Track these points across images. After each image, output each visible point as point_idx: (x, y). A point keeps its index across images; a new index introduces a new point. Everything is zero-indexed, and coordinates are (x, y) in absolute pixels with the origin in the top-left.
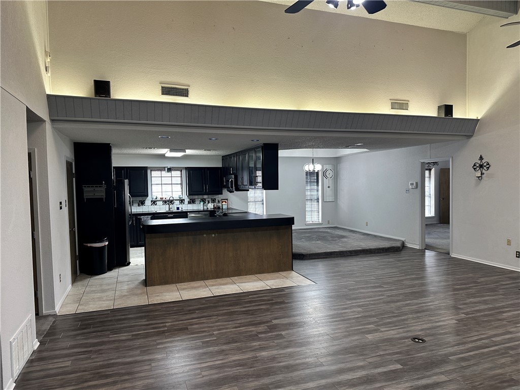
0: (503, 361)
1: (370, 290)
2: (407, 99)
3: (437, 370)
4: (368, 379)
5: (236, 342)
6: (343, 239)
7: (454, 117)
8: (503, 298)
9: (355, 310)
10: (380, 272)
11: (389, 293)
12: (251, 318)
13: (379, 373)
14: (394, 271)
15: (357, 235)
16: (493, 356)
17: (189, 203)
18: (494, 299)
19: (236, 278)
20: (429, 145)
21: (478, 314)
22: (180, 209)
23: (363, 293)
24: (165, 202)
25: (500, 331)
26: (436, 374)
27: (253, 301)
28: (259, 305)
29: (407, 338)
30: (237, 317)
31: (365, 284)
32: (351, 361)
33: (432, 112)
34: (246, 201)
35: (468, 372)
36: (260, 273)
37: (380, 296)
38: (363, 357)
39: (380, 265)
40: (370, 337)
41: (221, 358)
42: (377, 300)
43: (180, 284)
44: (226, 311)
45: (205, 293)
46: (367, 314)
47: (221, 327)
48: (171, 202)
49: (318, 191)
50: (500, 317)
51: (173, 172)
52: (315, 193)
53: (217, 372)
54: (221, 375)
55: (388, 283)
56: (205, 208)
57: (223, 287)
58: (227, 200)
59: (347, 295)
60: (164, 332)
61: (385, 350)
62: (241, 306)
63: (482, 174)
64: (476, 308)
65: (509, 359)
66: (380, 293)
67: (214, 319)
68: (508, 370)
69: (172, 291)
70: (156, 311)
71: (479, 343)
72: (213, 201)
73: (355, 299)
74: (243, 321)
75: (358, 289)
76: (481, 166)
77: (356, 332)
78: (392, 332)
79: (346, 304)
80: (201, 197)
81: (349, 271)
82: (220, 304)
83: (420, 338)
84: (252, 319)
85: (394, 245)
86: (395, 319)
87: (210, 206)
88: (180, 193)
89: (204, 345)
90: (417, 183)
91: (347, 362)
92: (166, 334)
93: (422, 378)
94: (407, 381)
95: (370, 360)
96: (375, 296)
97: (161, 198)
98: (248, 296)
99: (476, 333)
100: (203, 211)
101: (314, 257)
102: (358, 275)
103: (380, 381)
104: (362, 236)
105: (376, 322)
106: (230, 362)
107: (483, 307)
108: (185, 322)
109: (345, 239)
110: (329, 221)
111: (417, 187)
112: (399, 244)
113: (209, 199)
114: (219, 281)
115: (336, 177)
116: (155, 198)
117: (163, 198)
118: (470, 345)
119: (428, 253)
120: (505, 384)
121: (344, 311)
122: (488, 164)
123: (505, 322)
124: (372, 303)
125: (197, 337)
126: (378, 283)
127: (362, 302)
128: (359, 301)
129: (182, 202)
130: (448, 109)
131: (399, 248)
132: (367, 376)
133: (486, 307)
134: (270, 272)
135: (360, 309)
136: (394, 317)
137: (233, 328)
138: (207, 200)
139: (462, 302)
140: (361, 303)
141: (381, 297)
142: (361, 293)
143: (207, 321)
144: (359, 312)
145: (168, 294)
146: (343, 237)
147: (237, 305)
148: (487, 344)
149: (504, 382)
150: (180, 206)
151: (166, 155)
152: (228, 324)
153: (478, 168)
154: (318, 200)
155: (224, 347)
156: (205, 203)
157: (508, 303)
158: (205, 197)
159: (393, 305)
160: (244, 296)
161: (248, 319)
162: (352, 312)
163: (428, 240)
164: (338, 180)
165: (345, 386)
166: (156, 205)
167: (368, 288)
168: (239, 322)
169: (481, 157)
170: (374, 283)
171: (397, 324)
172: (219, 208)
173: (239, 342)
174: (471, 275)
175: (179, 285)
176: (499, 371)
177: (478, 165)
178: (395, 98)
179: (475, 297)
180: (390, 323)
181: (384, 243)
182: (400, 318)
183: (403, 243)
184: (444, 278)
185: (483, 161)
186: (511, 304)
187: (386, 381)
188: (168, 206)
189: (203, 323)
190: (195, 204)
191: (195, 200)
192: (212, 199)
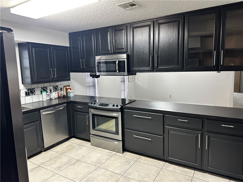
34: (85, 86)
72: (56, 89)
80: (42, 85)
110: (131, 96)
113: (50, 88)
138: (48, 88)
156: (47, 92)
158: (46, 85)
172: (63, 97)
190: (35, 94)
191: (34, 90)
192: (54, 86)
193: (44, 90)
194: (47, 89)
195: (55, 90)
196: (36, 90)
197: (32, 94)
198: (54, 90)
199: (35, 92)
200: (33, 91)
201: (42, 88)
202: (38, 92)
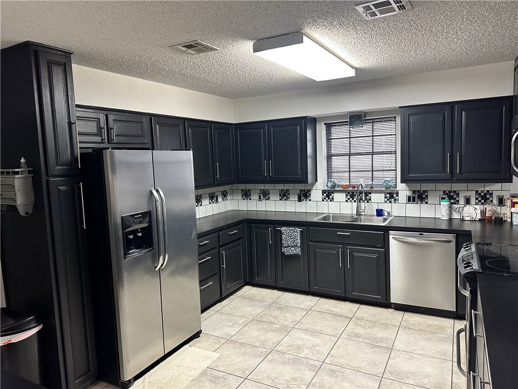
17: (410, 200)
24: (352, 195)
56: (457, 217)
72: (484, 198)
87: (472, 213)
88: (392, 176)
97: (343, 186)
113: (467, 194)
117: (348, 186)
129: (392, 197)
150: (386, 207)
156: (457, 203)
166: (332, 199)
172: (500, 220)
190: (427, 203)
191: (426, 194)
192: (479, 192)
193: (449, 198)
194: (459, 197)
195: (483, 201)
196: (429, 194)
197: (422, 201)
198: (477, 201)
199: (427, 199)
200: (424, 196)
201: (444, 192)
202: (433, 198)
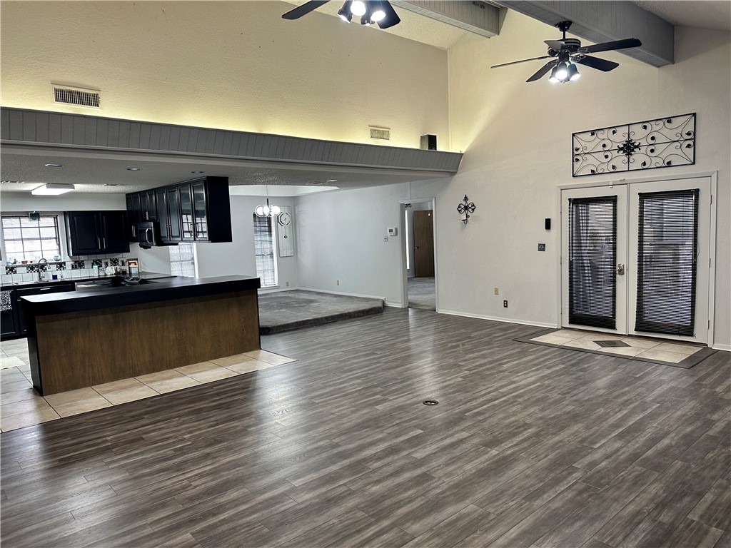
0: (514, 409)
1: (363, 359)
2: (387, 126)
3: (458, 428)
4: (392, 450)
5: (221, 442)
6: (312, 304)
7: (438, 150)
8: (499, 350)
9: (354, 382)
10: (367, 338)
11: (385, 360)
12: (228, 412)
13: (402, 442)
14: (382, 335)
15: (328, 298)
16: (504, 406)
17: (74, 267)
18: (491, 352)
19: (182, 368)
20: (408, 183)
21: (481, 369)
22: (59, 277)
23: (357, 363)
24: (31, 268)
25: (505, 382)
26: (457, 432)
27: (221, 393)
28: (233, 396)
29: (419, 402)
30: (208, 415)
31: (355, 354)
32: (368, 436)
33: (414, 144)
34: (167, 260)
35: (486, 425)
36: (216, 358)
37: (376, 363)
38: (381, 429)
39: (366, 330)
40: (380, 407)
41: (208, 462)
42: (375, 368)
43: (97, 386)
44: (188, 410)
45: (145, 393)
46: (369, 384)
47: (191, 429)
48: (42, 267)
49: (271, 242)
50: (501, 369)
51: (42, 219)
52: (267, 245)
53: (211, 478)
54: (219, 480)
55: (380, 349)
56: (102, 274)
57: (168, 381)
58: (137, 260)
59: (338, 368)
60: (108, 449)
61: (401, 418)
62: (207, 401)
63: (467, 216)
64: (477, 363)
65: (519, 406)
66: (375, 361)
67: (176, 421)
68: (520, 416)
69: (91, 397)
70: (79, 424)
71: (488, 397)
72: (115, 262)
73: (349, 371)
74: (219, 418)
75: (349, 359)
76: (466, 208)
77: (363, 406)
78: (402, 399)
79: (341, 378)
80: (95, 257)
81: (332, 341)
82: (176, 402)
83: (432, 400)
84: (230, 414)
85: (374, 306)
86: (400, 386)
87: (110, 271)
88: (56, 253)
89: (178, 453)
90: (396, 229)
91: (365, 437)
92: (114, 450)
93: (446, 438)
94: (432, 444)
95: (388, 431)
96: (370, 365)
97: (23, 262)
98: (212, 387)
99: (483, 388)
100: (99, 279)
101: (283, 330)
102: (343, 344)
103: (405, 449)
104: (335, 299)
105: (381, 391)
106: (223, 465)
107: (483, 361)
108: (134, 431)
109: (316, 304)
110: (287, 283)
111: (396, 234)
112: (380, 305)
113: (106, 261)
114: (158, 375)
115: (294, 223)
116: (13, 262)
117: (27, 262)
118: (481, 400)
119: (411, 312)
120: (521, 429)
121: (341, 386)
122: (473, 205)
123: (507, 373)
124: (369, 372)
125: (162, 445)
126: (369, 350)
127: (358, 373)
128: (354, 372)
129: (61, 266)
130: (432, 141)
131: (380, 308)
132: (390, 447)
133: (486, 360)
134: (230, 355)
135: (359, 381)
136: (398, 383)
137: (209, 427)
138: (103, 261)
139: (461, 359)
140: (358, 375)
141: (378, 365)
142: (354, 363)
143: (168, 425)
144: (359, 385)
145: (85, 401)
146: (312, 301)
147: (201, 400)
148: (497, 396)
149: (520, 427)
150: (58, 273)
151: (33, 193)
152: (200, 425)
153: (463, 210)
154: (271, 254)
155: (207, 450)
156: (101, 266)
157: (504, 355)
158: (99, 257)
159: (393, 371)
160: (205, 388)
161: (224, 414)
162: (351, 385)
163: (411, 298)
164: (297, 227)
165: (371, 461)
166: (15, 272)
167: (359, 357)
168: (214, 419)
169: (466, 197)
170: (366, 351)
171: (404, 390)
172: (124, 273)
173: (224, 441)
174: (463, 331)
175: (98, 388)
176: (513, 419)
177: (463, 207)
178: (375, 124)
179: (473, 352)
180: (396, 390)
181: (364, 305)
182: (405, 384)
183: (384, 302)
184: (436, 337)
185: (468, 202)
186: (509, 355)
187: (412, 447)
188: (37, 273)
189: (163, 428)
190: (84, 268)
191: (83, 262)
192: (112, 259)
193: (97, 264)
194: (102, 263)
195: (114, 264)
196: (85, 262)
197: (81, 267)
198: (112, 264)
199: (84, 265)
200: (82, 264)
201: (94, 260)
202: (87, 265)
